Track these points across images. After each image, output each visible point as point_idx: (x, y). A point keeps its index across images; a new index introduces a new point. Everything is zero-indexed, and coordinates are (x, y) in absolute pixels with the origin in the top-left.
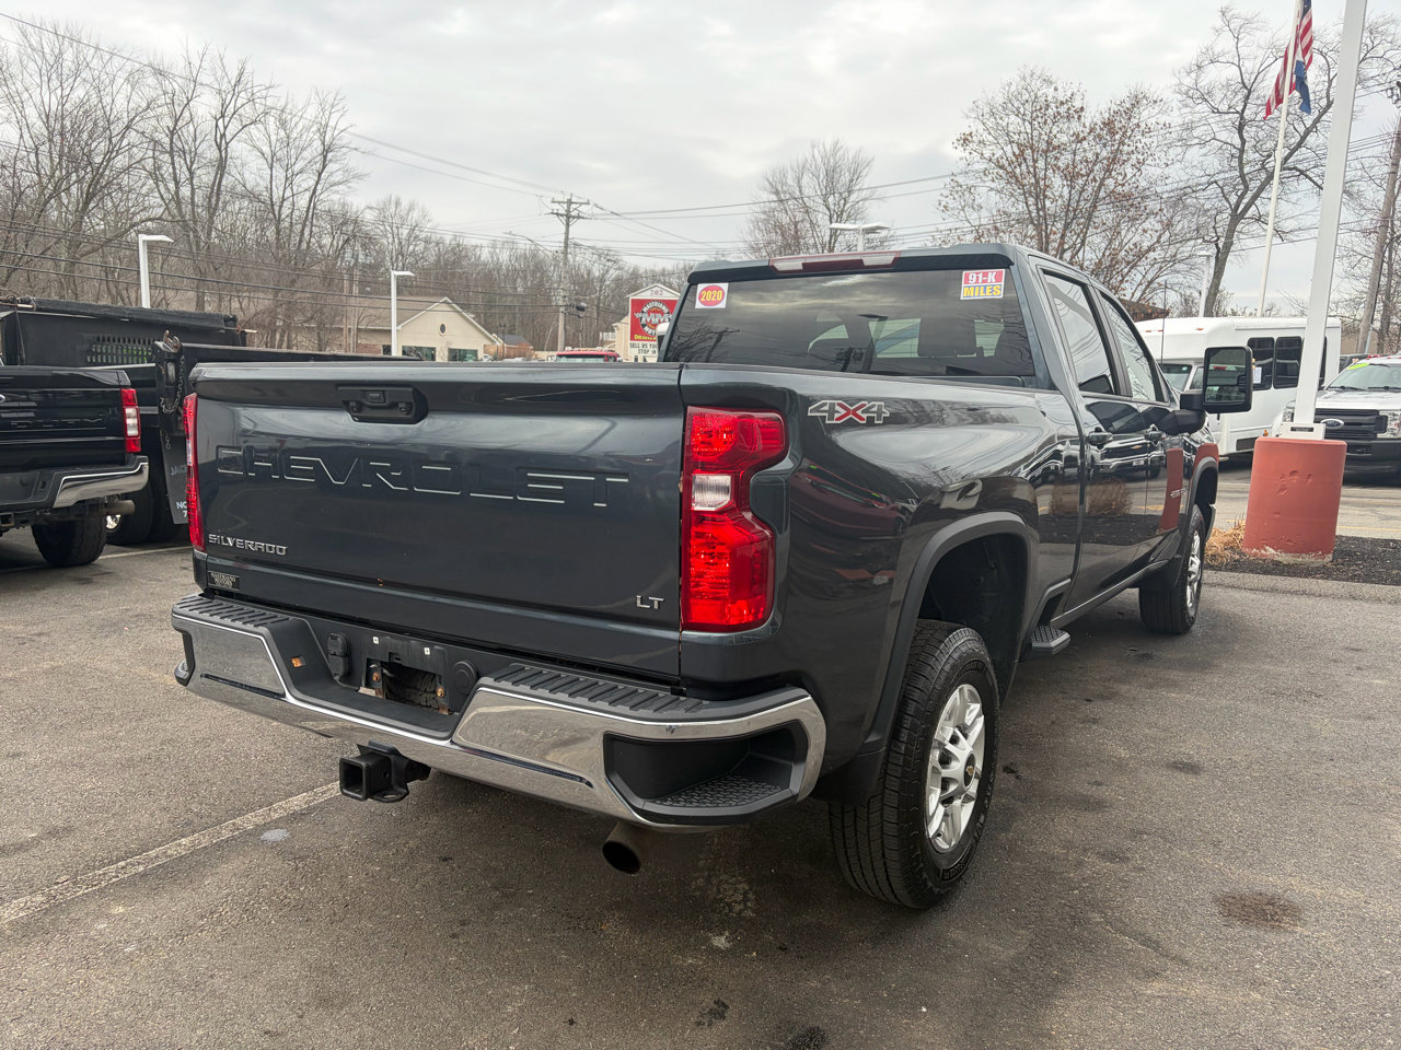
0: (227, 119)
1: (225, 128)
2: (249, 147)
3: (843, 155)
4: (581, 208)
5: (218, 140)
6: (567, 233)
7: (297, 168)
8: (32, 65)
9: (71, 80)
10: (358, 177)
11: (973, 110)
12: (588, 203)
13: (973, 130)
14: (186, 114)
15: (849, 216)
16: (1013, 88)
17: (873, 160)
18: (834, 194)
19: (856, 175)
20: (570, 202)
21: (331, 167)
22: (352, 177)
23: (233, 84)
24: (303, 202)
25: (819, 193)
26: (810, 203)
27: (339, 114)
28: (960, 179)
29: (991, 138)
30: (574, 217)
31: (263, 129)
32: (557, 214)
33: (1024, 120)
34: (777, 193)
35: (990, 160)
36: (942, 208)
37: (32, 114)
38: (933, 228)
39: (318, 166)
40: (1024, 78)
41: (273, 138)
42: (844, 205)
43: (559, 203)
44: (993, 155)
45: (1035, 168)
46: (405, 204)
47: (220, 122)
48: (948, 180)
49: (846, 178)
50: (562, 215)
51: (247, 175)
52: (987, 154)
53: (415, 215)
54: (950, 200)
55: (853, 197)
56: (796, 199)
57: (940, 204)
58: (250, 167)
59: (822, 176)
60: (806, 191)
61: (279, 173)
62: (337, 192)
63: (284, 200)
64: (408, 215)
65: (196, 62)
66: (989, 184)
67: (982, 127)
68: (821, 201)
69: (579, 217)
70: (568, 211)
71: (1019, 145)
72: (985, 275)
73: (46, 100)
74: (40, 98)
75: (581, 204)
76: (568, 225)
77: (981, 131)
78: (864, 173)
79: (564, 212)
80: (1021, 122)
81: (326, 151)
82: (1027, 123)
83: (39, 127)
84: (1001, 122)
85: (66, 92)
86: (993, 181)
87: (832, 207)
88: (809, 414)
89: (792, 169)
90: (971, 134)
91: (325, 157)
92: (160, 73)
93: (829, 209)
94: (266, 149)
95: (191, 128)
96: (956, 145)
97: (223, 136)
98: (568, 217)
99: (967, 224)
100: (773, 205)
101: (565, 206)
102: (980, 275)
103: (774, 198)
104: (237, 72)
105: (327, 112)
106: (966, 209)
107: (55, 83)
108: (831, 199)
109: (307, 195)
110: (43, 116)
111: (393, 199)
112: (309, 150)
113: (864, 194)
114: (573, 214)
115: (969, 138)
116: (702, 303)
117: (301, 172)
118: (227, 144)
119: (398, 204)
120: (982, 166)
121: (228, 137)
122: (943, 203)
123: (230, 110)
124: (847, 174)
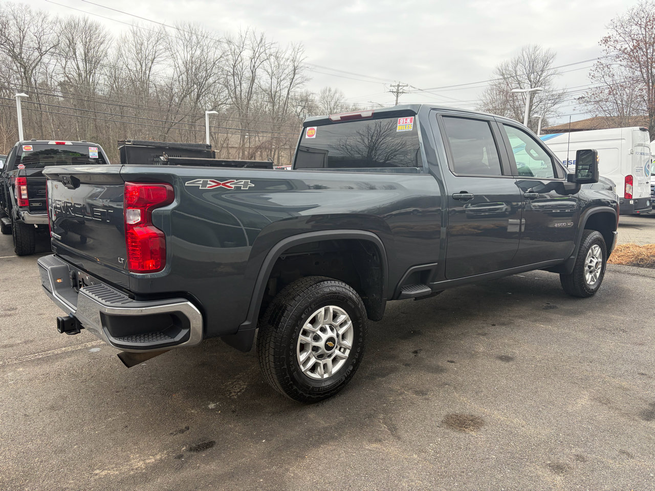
0: (256, 59)
1: (255, 63)
2: (263, 70)
3: (540, 53)
4: (404, 88)
5: (252, 68)
6: (397, 100)
7: (282, 78)
8: (181, 42)
9: (195, 47)
10: (307, 80)
11: (611, 24)
12: (407, 86)
13: (611, 34)
14: (239, 59)
15: (541, 84)
16: (634, 11)
17: (556, 54)
18: (533, 73)
19: (546, 63)
20: (399, 86)
21: (297, 76)
22: (306, 80)
23: (258, 43)
24: (285, 93)
25: (525, 73)
26: (520, 79)
27: (301, 53)
28: (603, 61)
29: (621, 38)
30: (400, 93)
31: (269, 63)
32: (393, 92)
33: (641, 27)
34: (503, 75)
35: (620, 50)
36: (591, 77)
37: (180, 62)
38: (587, 87)
39: (291, 76)
40: (641, 5)
41: (273, 66)
42: (539, 78)
43: (394, 86)
44: (622, 47)
45: (647, 52)
46: (333, 90)
47: (253, 60)
48: (596, 62)
49: (541, 65)
50: (395, 92)
51: (262, 83)
52: (618, 47)
53: (337, 95)
54: (595, 73)
55: (544, 74)
56: (513, 77)
57: (590, 75)
58: (264, 79)
59: (527, 65)
60: (519, 73)
61: (275, 81)
62: (299, 87)
63: (276, 92)
64: (334, 95)
65: (244, 35)
66: (619, 62)
67: (615, 33)
68: (526, 77)
69: (403, 93)
70: (398, 90)
71: (637, 41)
72: (406, 120)
73: (186, 56)
74: (183, 55)
75: (404, 86)
76: (397, 97)
77: (615, 35)
78: (551, 61)
79: (395, 91)
80: (639, 28)
81: (295, 70)
82: (643, 29)
83: (183, 69)
84: (627, 30)
85: (193, 52)
86: (621, 61)
87: (532, 80)
88: (186, 185)
89: (512, 62)
90: (609, 37)
91: (295, 72)
92: (229, 42)
93: (530, 81)
94: (270, 71)
95: (241, 64)
96: (600, 43)
97: (254, 66)
98: (398, 93)
99: (605, 84)
100: (501, 81)
101: (396, 88)
102: (404, 120)
103: (501, 77)
104: (260, 38)
105: (296, 52)
106: (605, 77)
107: (189, 49)
108: (532, 76)
109: (286, 90)
110: (185, 62)
111: (328, 89)
112: (287, 69)
113: (550, 72)
114: (400, 91)
115: (608, 39)
116: (308, 136)
117: (283, 80)
118: (255, 69)
119: (330, 91)
120: (616, 52)
121: (256, 67)
122: (592, 74)
123: (257, 55)
124: (542, 62)
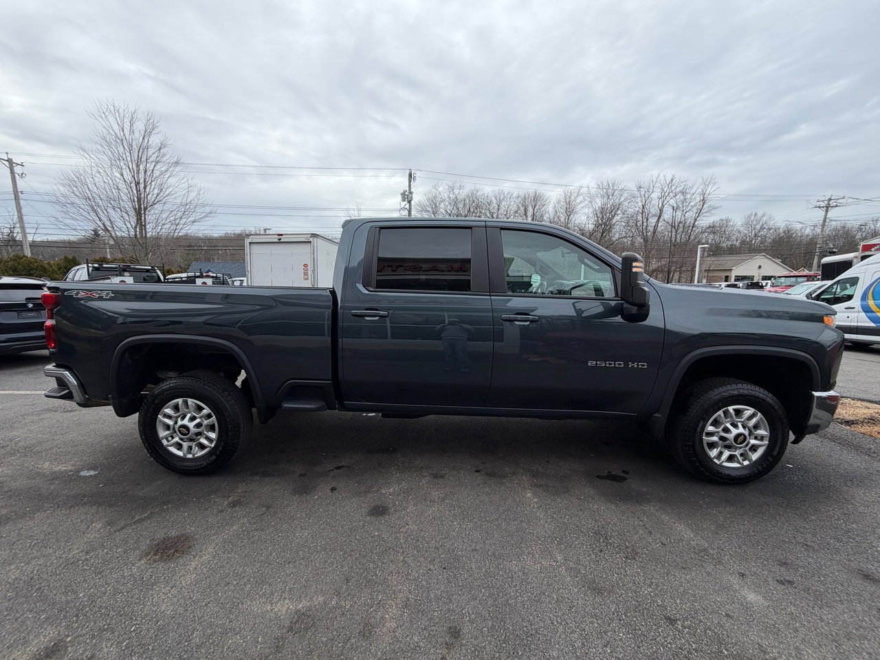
4: (839, 201)
6: (826, 216)
12: (844, 198)
14: (648, 200)
20: (830, 200)
32: (819, 207)
43: (822, 201)
62: (710, 215)
63: (680, 222)
64: (762, 218)
70: (828, 204)
79: (824, 205)
95: (649, 204)
98: (828, 207)
101: (826, 202)
111: (754, 213)
114: (831, 205)
